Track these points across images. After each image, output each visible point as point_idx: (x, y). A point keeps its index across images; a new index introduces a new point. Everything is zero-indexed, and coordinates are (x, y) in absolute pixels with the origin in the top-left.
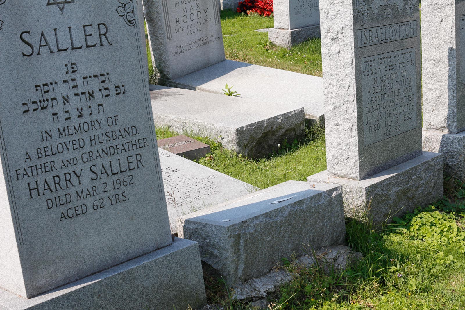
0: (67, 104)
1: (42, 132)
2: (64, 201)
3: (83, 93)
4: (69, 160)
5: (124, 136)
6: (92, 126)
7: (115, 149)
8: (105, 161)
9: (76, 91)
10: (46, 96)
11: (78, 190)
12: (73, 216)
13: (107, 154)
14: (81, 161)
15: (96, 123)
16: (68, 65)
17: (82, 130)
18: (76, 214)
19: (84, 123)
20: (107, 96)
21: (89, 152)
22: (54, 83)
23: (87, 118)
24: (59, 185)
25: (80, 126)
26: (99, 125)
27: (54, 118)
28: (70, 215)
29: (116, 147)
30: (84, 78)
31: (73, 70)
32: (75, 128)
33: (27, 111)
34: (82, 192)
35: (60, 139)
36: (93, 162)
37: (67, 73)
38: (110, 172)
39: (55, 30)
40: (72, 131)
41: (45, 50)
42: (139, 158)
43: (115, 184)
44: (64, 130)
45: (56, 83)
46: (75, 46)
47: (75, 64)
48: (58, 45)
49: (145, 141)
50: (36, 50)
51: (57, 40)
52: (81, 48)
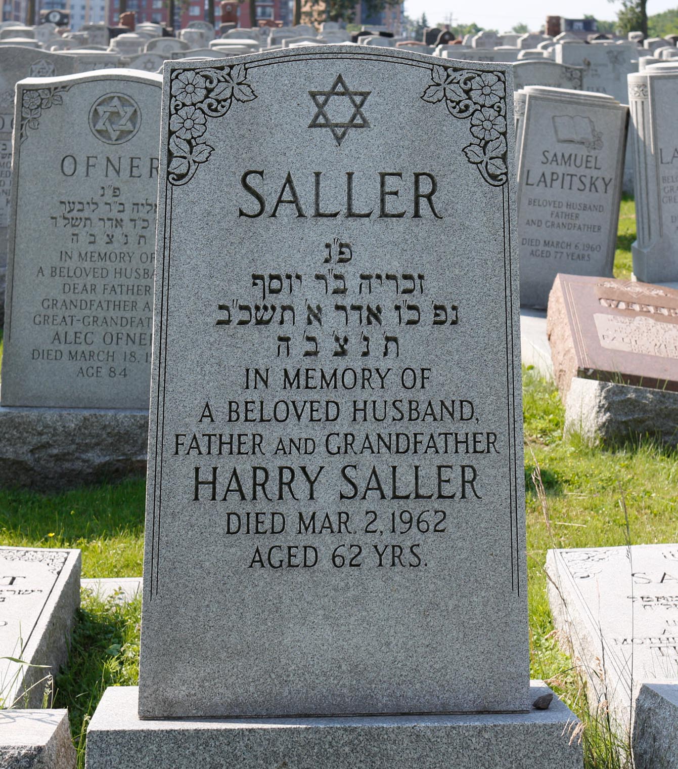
0: (315, 323)
1: (247, 370)
2: (267, 525)
3: (354, 308)
4: (297, 443)
5: (438, 417)
6: (364, 379)
7: (412, 440)
8: (384, 462)
9: (339, 300)
10: (271, 299)
11: (303, 510)
12: (281, 566)
13: (389, 448)
14: (323, 449)
15: (375, 375)
16: (333, 246)
17: (339, 384)
18: (289, 562)
19: (346, 370)
20: (411, 322)
21: (346, 435)
22: (294, 276)
23: (354, 361)
24: (264, 489)
25: (335, 374)
26: (380, 380)
27: (279, 346)
28: (275, 561)
29: (415, 438)
30: (363, 277)
31: (341, 256)
32: (323, 376)
33: (228, 322)
34: (313, 518)
35: (283, 392)
36: (350, 459)
37: (327, 261)
38: (388, 491)
39: (318, 175)
40: (316, 381)
41: (287, 211)
42: (469, 475)
43: (397, 519)
44: (297, 375)
45: (298, 277)
46: (356, 210)
47: (347, 246)
48: (317, 205)
49: (492, 439)
50: (269, 209)
51: (317, 195)
52: (368, 215)
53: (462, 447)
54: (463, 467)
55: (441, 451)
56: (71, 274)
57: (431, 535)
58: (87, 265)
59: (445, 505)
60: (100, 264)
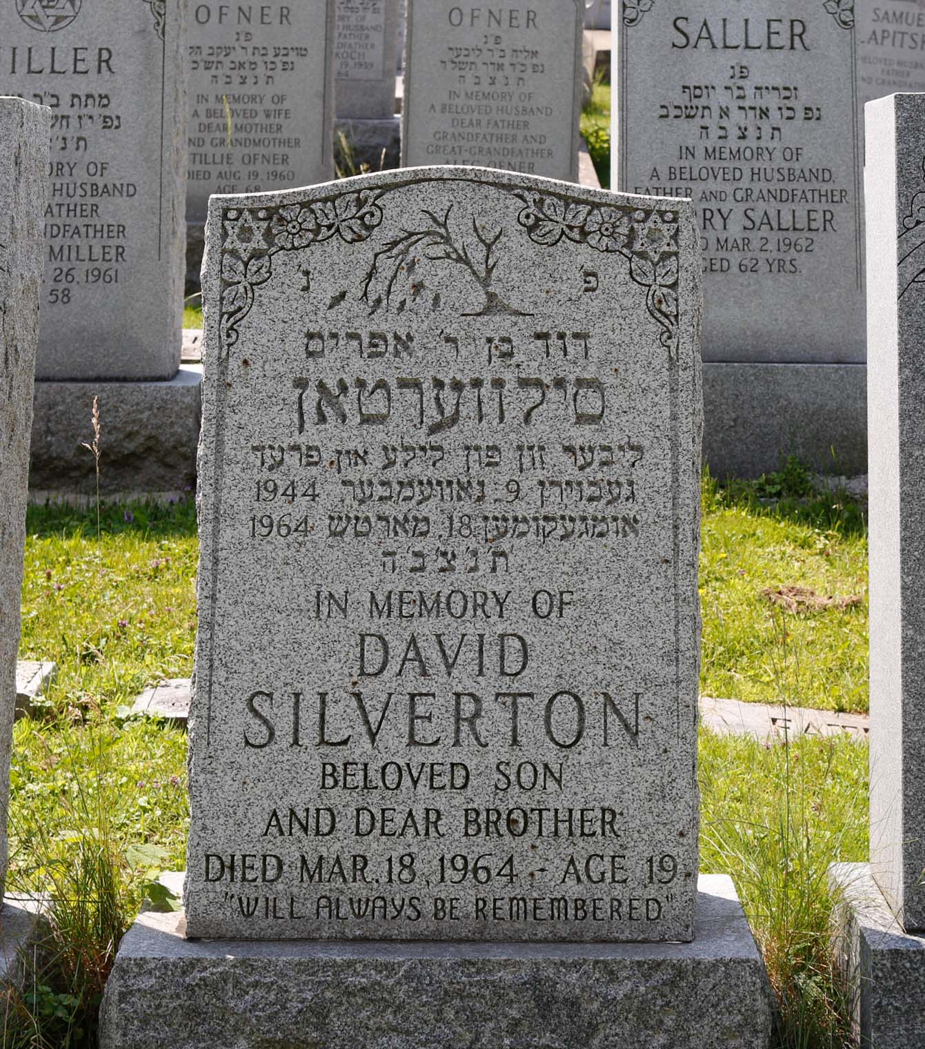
0: (725, 117)
1: (681, 147)
3: (751, 108)
4: (715, 193)
5: (808, 179)
6: (758, 154)
7: (790, 194)
8: (772, 207)
9: (741, 103)
10: (695, 102)
11: (719, 236)
13: (775, 198)
14: (731, 198)
15: (766, 152)
16: (736, 68)
17: (742, 157)
19: (746, 148)
20: (789, 118)
21: (746, 189)
22: (710, 86)
23: (751, 142)
25: (739, 151)
26: (769, 155)
27: (701, 133)
29: (793, 192)
30: (757, 88)
31: (741, 75)
32: (731, 152)
33: (667, 116)
34: (726, 241)
35: (705, 162)
36: (750, 204)
37: (732, 77)
38: (775, 225)
39: (724, 20)
40: (726, 155)
41: (704, 44)
42: (828, 216)
43: (781, 244)
44: (714, 151)
45: (713, 88)
46: (751, 44)
47: (745, 68)
48: (725, 40)
49: (844, 194)
50: (692, 42)
51: (725, 34)
52: (759, 48)
53: (823, 199)
54: (824, 212)
55: (810, 201)
56: (459, 110)
57: (804, 254)
58: (473, 103)
59: (812, 235)
60: (484, 102)
